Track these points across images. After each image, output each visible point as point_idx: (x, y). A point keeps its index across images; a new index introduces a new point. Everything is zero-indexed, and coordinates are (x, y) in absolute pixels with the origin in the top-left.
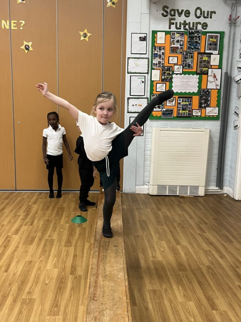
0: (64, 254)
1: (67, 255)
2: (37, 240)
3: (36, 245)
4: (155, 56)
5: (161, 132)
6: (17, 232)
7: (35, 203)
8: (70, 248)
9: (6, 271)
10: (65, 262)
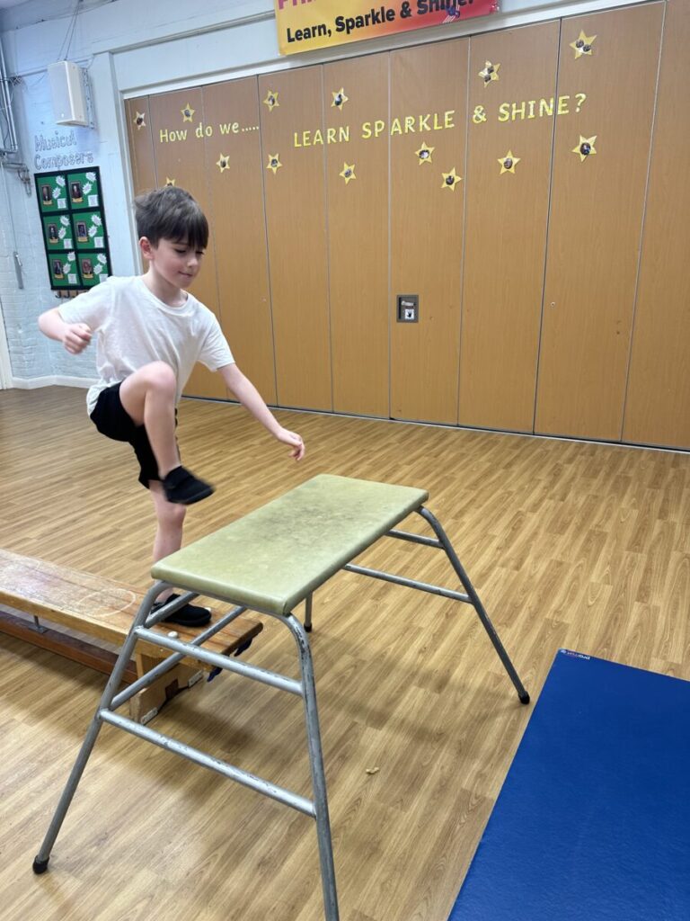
0: (625, 561)
1: (632, 565)
2: (572, 528)
3: (570, 536)
6: (535, 507)
7: (570, 461)
8: (639, 555)
9: (517, 568)
10: (627, 577)
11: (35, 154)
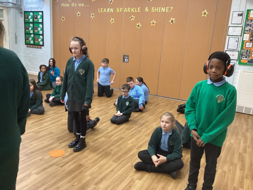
4: (247, 25)
5: (244, 73)
7: (163, 102)
11: (25, 5)
